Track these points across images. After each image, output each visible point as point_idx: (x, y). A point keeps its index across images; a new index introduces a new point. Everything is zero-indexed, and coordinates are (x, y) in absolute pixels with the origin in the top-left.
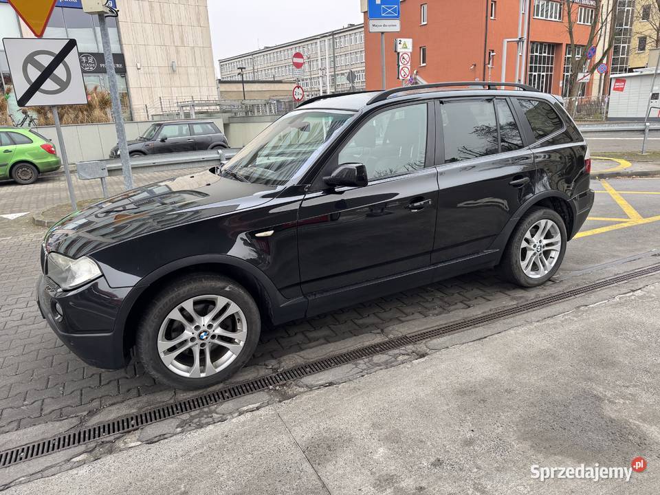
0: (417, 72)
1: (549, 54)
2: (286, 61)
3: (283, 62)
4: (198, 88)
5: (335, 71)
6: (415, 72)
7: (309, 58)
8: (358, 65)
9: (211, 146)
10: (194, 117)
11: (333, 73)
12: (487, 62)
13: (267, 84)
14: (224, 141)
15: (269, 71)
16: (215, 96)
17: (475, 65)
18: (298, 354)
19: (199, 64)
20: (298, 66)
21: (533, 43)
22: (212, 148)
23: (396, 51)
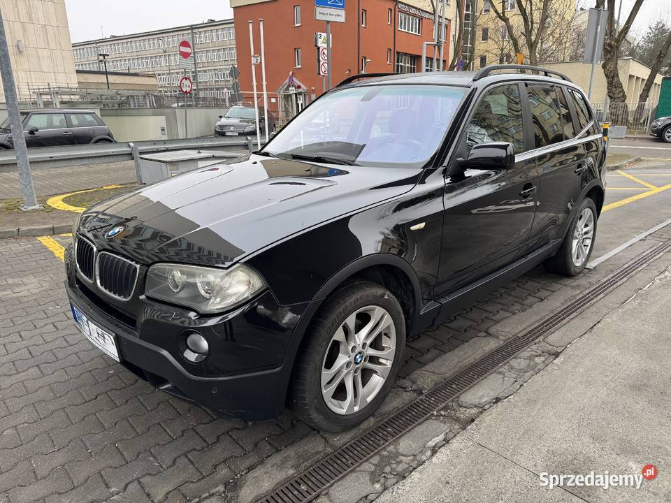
0: (293, 74)
1: (411, 65)
2: (138, 54)
3: (135, 54)
4: (52, 74)
5: (196, 68)
6: (291, 73)
7: (165, 52)
8: (221, 63)
9: (93, 140)
10: (59, 106)
11: (193, 70)
12: (361, 68)
13: (121, 77)
14: (109, 135)
15: (123, 63)
16: (74, 85)
17: (350, 71)
18: (424, 369)
19: (52, 46)
20: (185, 55)
21: (398, 53)
22: (96, 142)
23: (316, 46)
